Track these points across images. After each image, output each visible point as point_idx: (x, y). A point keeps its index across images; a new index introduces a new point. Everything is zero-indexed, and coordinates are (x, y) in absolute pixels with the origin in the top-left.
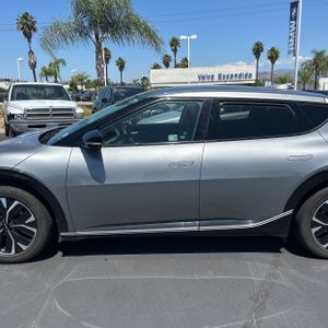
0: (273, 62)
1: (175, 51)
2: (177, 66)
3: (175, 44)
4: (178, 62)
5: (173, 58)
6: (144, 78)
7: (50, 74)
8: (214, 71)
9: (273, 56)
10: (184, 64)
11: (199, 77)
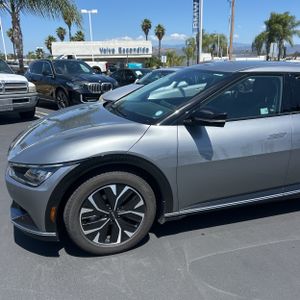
0: (160, 39)
1: (69, 24)
2: (72, 39)
4: (73, 35)
5: (67, 30)
6: (39, 51)
8: (115, 45)
9: (160, 34)
10: (80, 37)
11: (101, 50)
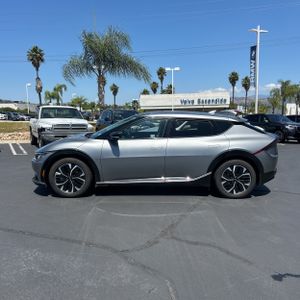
0: (247, 89)
1: (162, 79)
2: (163, 92)
3: (161, 73)
4: (164, 88)
6: (135, 102)
7: (53, 97)
8: (194, 97)
11: (181, 102)
